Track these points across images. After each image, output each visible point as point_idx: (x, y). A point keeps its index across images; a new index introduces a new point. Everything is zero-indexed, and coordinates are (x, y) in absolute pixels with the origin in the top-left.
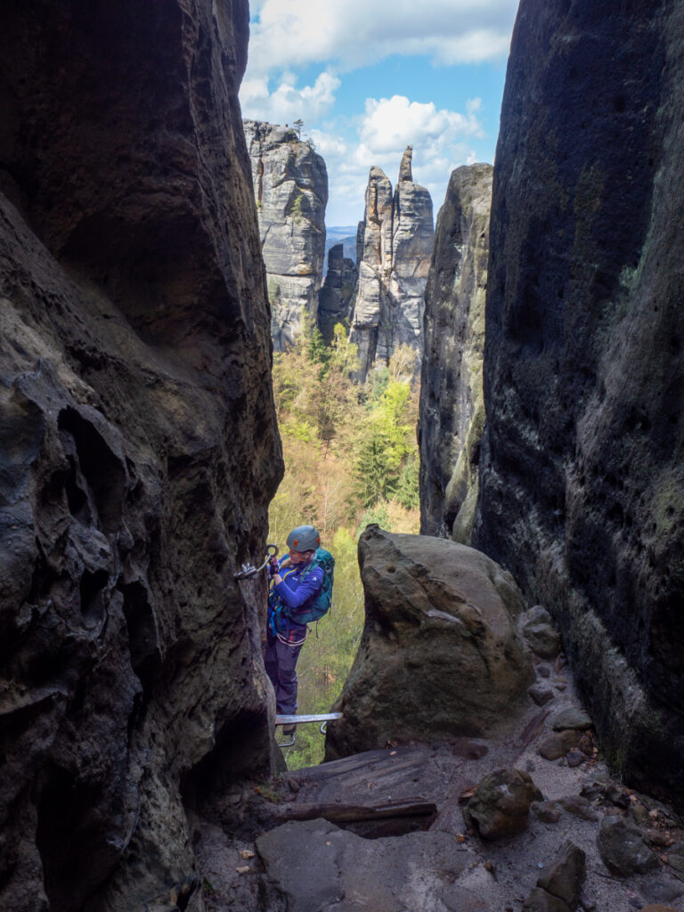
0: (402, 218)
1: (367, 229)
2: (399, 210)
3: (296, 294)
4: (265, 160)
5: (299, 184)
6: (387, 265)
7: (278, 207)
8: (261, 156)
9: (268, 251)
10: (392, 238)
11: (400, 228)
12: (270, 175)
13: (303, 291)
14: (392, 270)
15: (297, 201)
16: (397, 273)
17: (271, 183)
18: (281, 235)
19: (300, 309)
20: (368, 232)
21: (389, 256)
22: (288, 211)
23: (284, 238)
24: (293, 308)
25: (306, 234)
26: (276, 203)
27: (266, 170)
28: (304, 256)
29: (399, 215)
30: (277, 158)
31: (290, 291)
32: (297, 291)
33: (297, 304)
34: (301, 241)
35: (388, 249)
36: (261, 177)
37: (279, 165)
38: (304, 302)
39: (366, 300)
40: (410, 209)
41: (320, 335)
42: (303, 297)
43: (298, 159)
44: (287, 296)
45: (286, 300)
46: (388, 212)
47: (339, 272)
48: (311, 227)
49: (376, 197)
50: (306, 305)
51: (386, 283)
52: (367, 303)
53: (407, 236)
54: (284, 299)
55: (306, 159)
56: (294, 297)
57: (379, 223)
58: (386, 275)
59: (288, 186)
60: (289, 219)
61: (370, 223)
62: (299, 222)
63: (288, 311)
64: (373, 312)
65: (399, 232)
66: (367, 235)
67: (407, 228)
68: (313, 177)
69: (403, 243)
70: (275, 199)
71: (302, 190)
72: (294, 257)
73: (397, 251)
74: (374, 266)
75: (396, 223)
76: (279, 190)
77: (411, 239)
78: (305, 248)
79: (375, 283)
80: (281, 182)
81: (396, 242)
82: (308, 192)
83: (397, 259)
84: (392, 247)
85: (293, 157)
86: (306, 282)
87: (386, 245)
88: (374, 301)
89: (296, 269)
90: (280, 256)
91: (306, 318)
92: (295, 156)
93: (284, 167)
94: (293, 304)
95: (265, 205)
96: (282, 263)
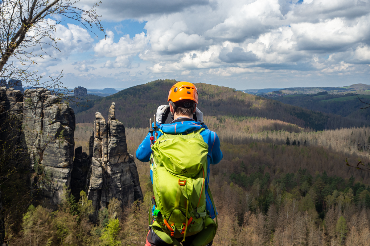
0: (112, 137)
1: (95, 142)
2: (110, 134)
3: (61, 177)
4: (44, 111)
5: (62, 124)
6: (105, 159)
7: (51, 135)
8: (42, 109)
9: (46, 155)
10: (107, 147)
11: (111, 142)
12: (47, 119)
13: (65, 175)
14: (108, 161)
15: (62, 132)
16: (110, 163)
17: (48, 123)
18: (53, 148)
19: (64, 185)
20: (96, 143)
21: (106, 156)
22: (57, 136)
23: (55, 149)
24: (60, 184)
25: (66, 148)
26: (51, 133)
27: (45, 116)
28: (65, 159)
29: (110, 136)
30: (51, 111)
31: (58, 175)
32: (62, 175)
33: (62, 182)
34: (64, 151)
35: (106, 152)
36: (43, 118)
37: (52, 115)
38: (65, 181)
39: (96, 177)
40: (115, 133)
41: (74, 198)
42: (65, 178)
43: (61, 112)
44: (56, 177)
45: (56, 180)
46: (105, 135)
47: (80, 160)
48: (69, 144)
49: (99, 128)
50: (66, 182)
51: (105, 167)
52: (96, 179)
53: (114, 146)
54: (55, 179)
55: (65, 112)
56: (60, 178)
57: (101, 139)
58: (105, 163)
59: (57, 125)
60: (58, 141)
61: (96, 139)
62: (62, 142)
63: (57, 185)
64: (100, 183)
65: (110, 144)
66: (95, 145)
67: (114, 142)
68: (69, 120)
69: (112, 149)
70: (50, 131)
71: (64, 126)
72: (60, 159)
73: (110, 153)
74: (99, 159)
75: (109, 140)
76: (52, 126)
77: (116, 147)
78: (66, 155)
79: (100, 169)
80: (53, 123)
81: (109, 149)
82: (66, 127)
83: (110, 156)
84: (107, 151)
85: (59, 111)
86: (66, 171)
87: (104, 150)
88: (100, 177)
89: (61, 164)
90: (53, 158)
91: (67, 189)
92: (60, 110)
93: (54, 116)
94: (60, 182)
95: (45, 133)
96: (54, 161)
